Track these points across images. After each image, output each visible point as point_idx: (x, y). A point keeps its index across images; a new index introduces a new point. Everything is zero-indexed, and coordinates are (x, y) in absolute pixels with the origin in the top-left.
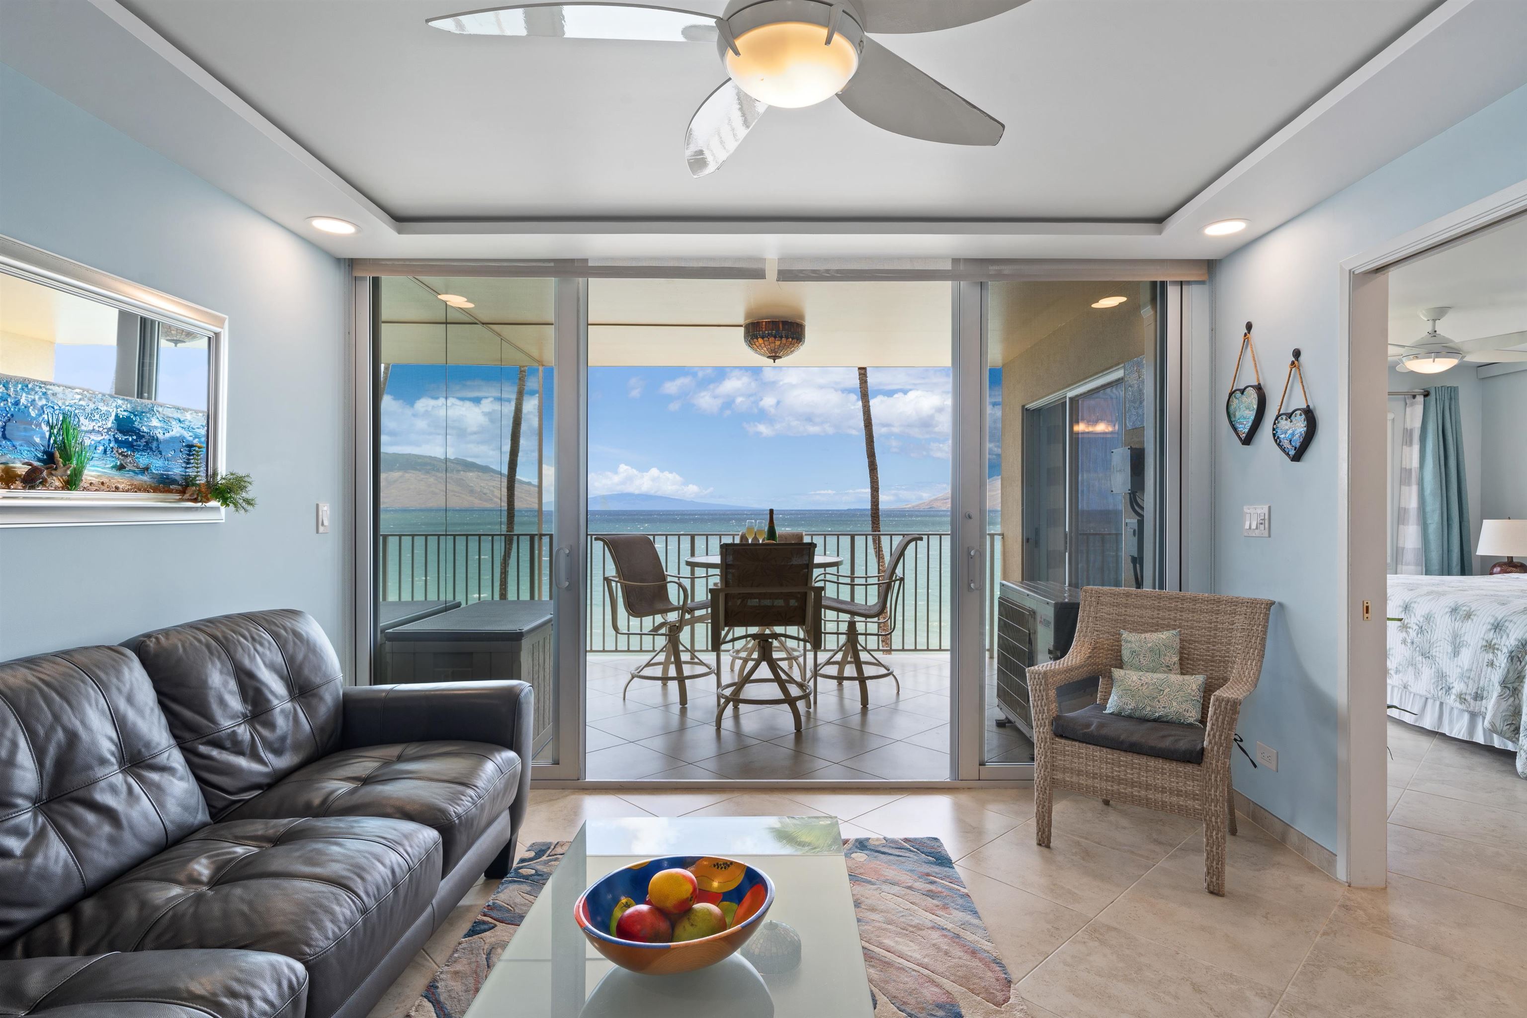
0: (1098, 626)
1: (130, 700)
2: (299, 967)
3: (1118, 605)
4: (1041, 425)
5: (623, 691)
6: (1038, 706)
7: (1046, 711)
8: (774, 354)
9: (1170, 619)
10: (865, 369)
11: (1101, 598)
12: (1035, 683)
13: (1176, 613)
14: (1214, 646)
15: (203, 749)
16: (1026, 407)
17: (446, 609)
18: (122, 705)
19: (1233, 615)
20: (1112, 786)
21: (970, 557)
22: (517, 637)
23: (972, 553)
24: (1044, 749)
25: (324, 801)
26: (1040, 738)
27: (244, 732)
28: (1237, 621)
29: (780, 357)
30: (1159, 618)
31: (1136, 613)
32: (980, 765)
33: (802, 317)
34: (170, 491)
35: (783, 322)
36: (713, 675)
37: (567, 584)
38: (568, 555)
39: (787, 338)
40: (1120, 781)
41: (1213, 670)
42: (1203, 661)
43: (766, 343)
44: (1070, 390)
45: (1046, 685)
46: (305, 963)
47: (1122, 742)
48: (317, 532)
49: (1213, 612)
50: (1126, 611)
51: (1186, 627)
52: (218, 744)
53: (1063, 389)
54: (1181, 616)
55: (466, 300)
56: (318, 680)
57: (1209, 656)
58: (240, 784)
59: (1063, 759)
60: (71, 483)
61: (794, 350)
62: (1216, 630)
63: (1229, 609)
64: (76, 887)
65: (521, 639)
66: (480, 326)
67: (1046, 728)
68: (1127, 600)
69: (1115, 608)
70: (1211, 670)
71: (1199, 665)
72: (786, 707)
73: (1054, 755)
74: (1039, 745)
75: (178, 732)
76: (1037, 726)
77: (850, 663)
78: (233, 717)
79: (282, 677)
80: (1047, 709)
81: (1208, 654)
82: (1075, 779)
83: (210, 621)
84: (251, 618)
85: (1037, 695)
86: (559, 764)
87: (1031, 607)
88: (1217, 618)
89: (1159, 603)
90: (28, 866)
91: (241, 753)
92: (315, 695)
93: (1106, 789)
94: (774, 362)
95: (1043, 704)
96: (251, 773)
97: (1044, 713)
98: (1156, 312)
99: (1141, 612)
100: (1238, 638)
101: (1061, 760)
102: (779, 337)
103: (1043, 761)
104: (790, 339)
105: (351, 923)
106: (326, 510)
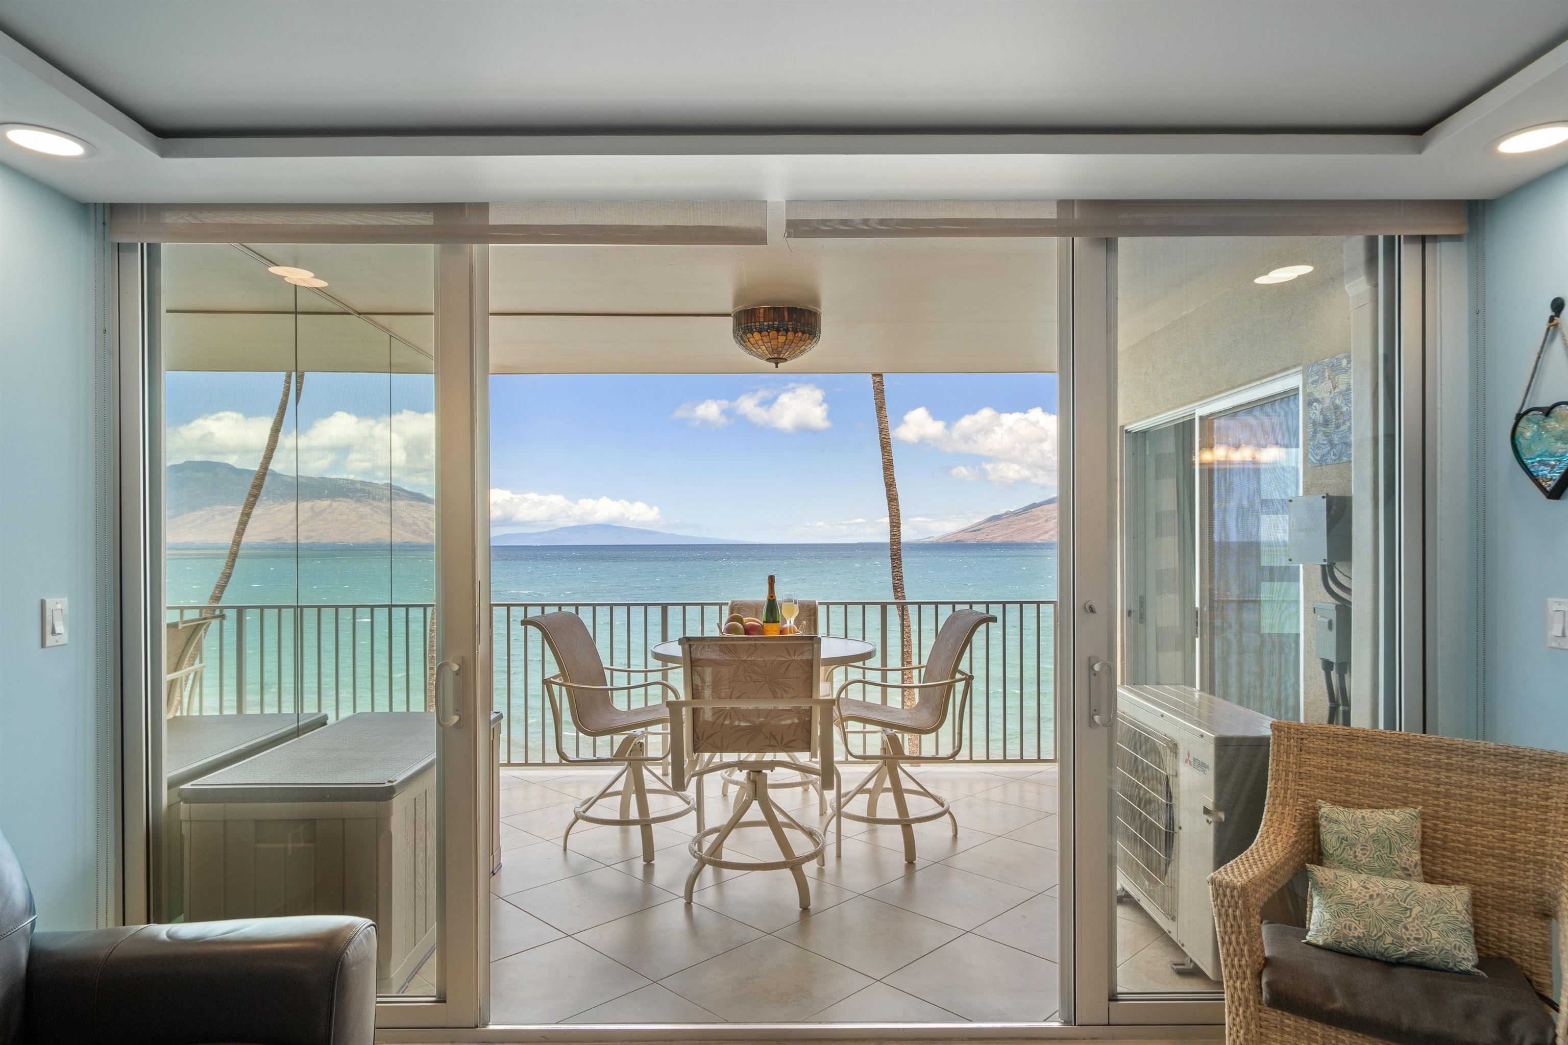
0: (1304, 788)
3: (1334, 754)
4: (1148, 453)
5: (563, 834)
6: (1230, 943)
7: (1246, 952)
8: (776, 356)
9: (1429, 781)
10: (880, 375)
11: (1305, 742)
12: (1226, 903)
13: (1438, 773)
14: (1513, 833)
16: (1126, 428)
17: (298, 732)
19: (1547, 783)
21: (1092, 674)
22: (385, 794)
23: (1097, 667)
24: (1244, 1017)
26: (1236, 997)
28: (1555, 794)
29: (785, 360)
30: (1407, 779)
31: (1368, 769)
32: (1110, 1000)
33: (816, 301)
35: (788, 308)
36: (693, 811)
37: (456, 719)
39: (795, 331)
41: (1514, 875)
42: (1493, 856)
43: (766, 339)
44: (1201, 406)
45: (1246, 908)
48: (43, 645)
49: (1506, 775)
50: (1348, 764)
51: (1458, 797)
53: (1189, 403)
54: (1447, 777)
55: (312, 275)
57: (1504, 849)
59: (1279, 1038)
61: (805, 350)
62: (1516, 806)
63: (1537, 771)
65: (391, 798)
66: (354, 318)
67: (1246, 983)
68: (1350, 746)
69: (1330, 759)
70: (1510, 874)
71: (1487, 863)
72: (787, 873)
73: (1262, 1030)
74: (1234, 1009)
76: (1231, 977)
77: (886, 790)
80: (1249, 951)
81: (1503, 845)
85: (1229, 924)
86: (445, 1002)
87: (1168, 734)
88: (1515, 786)
89: (1407, 753)
94: (777, 367)
95: (1241, 940)
97: (1242, 955)
98: (1376, 286)
99: (1376, 767)
100: (1561, 824)
102: (784, 330)
103: (1242, 1039)
104: (800, 334)
106: (60, 608)
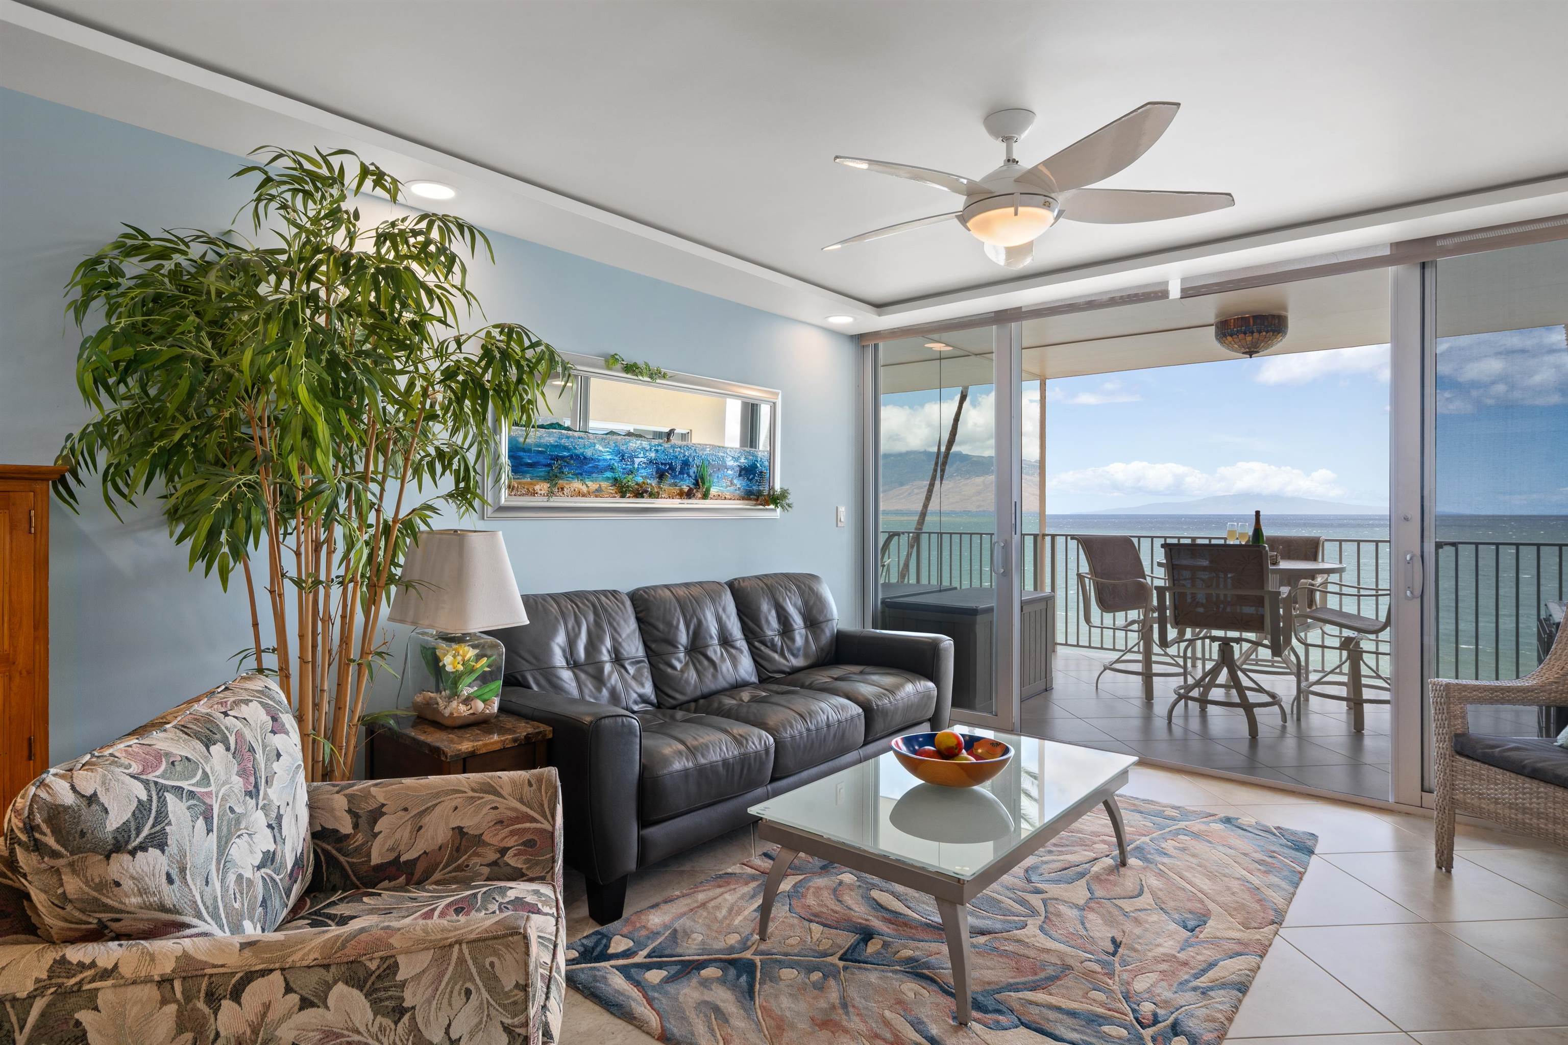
1: (724, 610)
2: (771, 739)
5: (1094, 679)
6: (1438, 720)
7: (1447, 726)
8: (1250, 350)
12: (1436, 695)
15: (757, 644)
18: (720, 611)
20: (1516, 815)
24: (1443, 765)
25: (811, 684)
26: (1440, 753)
27: (778, 640)
29: (1255, 353)
33: (1284, 308)
34: (750, 499)
37: (1002, 570)
38: (1003, 547)
39: (1260, 332)
40: (1524, 810)
43: (1236, 340)
45: (1448, 697)
46: (775, 739)
47: (1524, 767)
48: (837, 526)
52: (764, 643)
56: (821, 619)
58: (775, 668)
59: (1463, 778)
60: (705, 496)
64: (698, 693)
67: (1445, 744)
73: (1454, 773)
74: (1439, 761)
75: (747, 633)
76: (1437, 741)
78: (773, 630)
79: (800, 612)
80: (1448, 724)
82: (1476, 802)
83: (766, 575)
84: (787, 576)
85: (1438, 708)
90: (682, 676)
91: (776, 652)
92: (819, 627)
93: (1511, 818)
94: (1251, 358)
95: (1444, 717)
96: (780, 663)
97: (1444, 728)
101: (1461, 780)
103: (1442, 779)
104: (1264, 334)
105: (801, 733)
106: (842, 509)
